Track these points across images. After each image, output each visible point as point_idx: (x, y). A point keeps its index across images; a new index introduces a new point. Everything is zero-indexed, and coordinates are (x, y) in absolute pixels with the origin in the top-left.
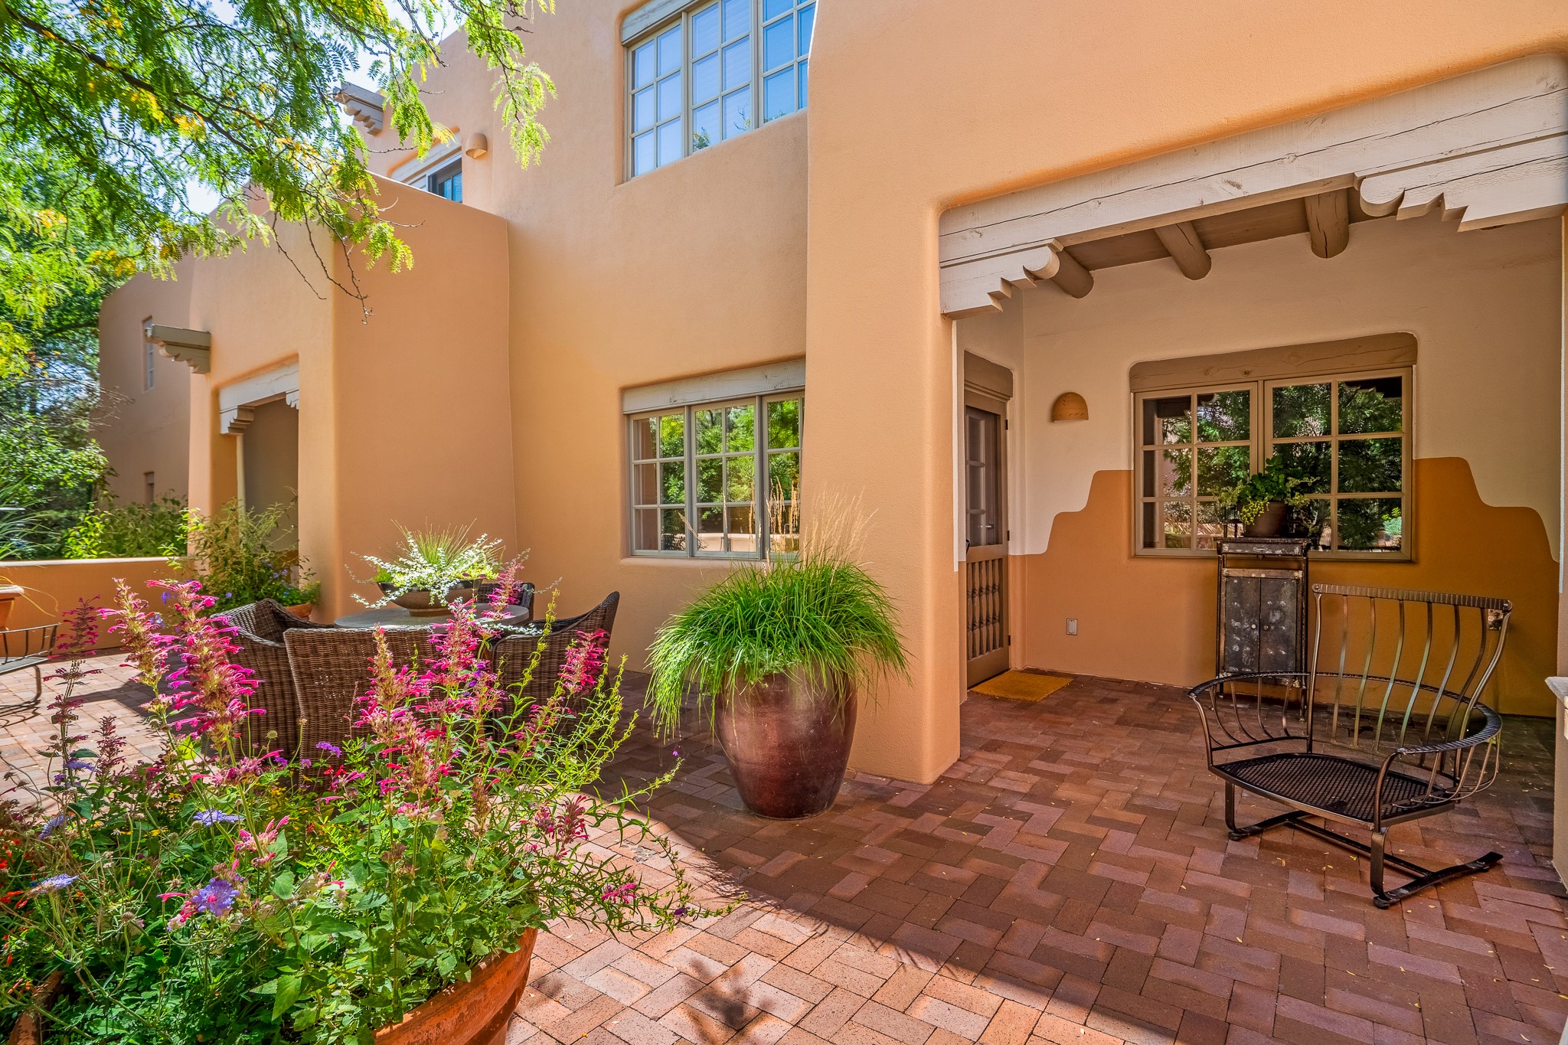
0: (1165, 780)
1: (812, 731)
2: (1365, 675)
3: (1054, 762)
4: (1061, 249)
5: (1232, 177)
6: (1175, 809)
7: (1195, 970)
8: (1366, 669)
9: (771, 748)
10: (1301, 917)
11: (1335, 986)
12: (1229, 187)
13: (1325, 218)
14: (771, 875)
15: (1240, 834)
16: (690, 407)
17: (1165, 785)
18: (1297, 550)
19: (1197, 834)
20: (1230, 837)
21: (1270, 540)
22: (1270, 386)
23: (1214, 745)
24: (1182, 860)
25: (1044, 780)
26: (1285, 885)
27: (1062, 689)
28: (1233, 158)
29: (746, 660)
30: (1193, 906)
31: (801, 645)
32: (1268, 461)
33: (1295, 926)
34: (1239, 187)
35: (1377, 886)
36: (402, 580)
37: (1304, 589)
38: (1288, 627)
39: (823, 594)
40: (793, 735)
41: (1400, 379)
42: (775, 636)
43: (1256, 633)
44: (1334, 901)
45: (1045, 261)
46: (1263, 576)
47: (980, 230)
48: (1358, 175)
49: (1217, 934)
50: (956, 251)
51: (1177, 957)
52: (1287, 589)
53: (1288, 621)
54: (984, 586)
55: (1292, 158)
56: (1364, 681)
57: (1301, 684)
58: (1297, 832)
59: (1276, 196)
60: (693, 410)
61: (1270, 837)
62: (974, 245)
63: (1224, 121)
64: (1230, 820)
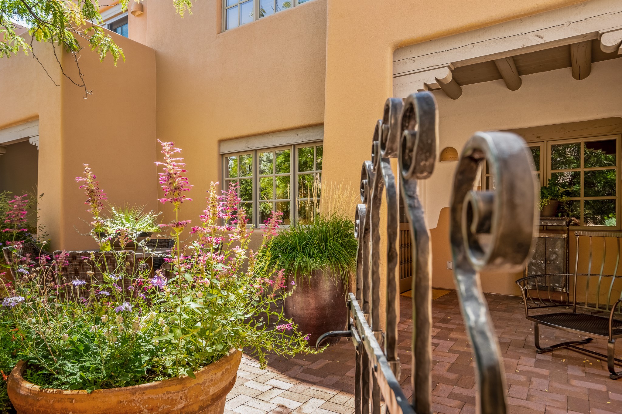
0: (502, 330)
1: (332, 301)
2: (601, 274)
3: (447, 323)
4: (453, 69)
5: (538, 33)
6: (509, 341)
7: (527, 401)
8: (601, 271)
9: (312, 309)
10: (574, 382)
11: (595, 407)
12: (537, 38)
13: (580, 57)
14: (315, 369)
15: (543, 351)
16: (256, 150)
17: (503, 333)
18: (564, 223)
19: (521, 351)
20: (537, 352)
21: (551, 218)
22: (550, 144)
23: (529, 307)
24: (515, 361)
25: (443, 330)
26: (566, 370)
27: (446, 295)
28: (539, 24)
29: (302, 264)
30: (523, 378)
31: (328, 257)
32: (549, 180)
33: (573, 386)
34: (542, 38)
35: (611, 370)
36: (112, 230)
37: (567, 242)
38: (560, 262)
39: (338, 233)
40: (323, 302)
41: (614, 141)
42: (315, 253)
43: (544, 265)
44: (590, 376)
45: (445, 74)
46: (547, 237)
47: (414, 59)
48: (600, 32)
49: (536, 388)
50: (402, 68)
51: (518, 397)
52: (559, 243)
53: (559, 259)
54: (406, 243)
55: (568, 24)
56: (600, 277)
57: (566, 290)
58: (569, 351)
59: (560, 43)
60: (258, 152)
61: (555, 353)
62: (411, 66)
63: (536, 6)
64: (537, 345)
